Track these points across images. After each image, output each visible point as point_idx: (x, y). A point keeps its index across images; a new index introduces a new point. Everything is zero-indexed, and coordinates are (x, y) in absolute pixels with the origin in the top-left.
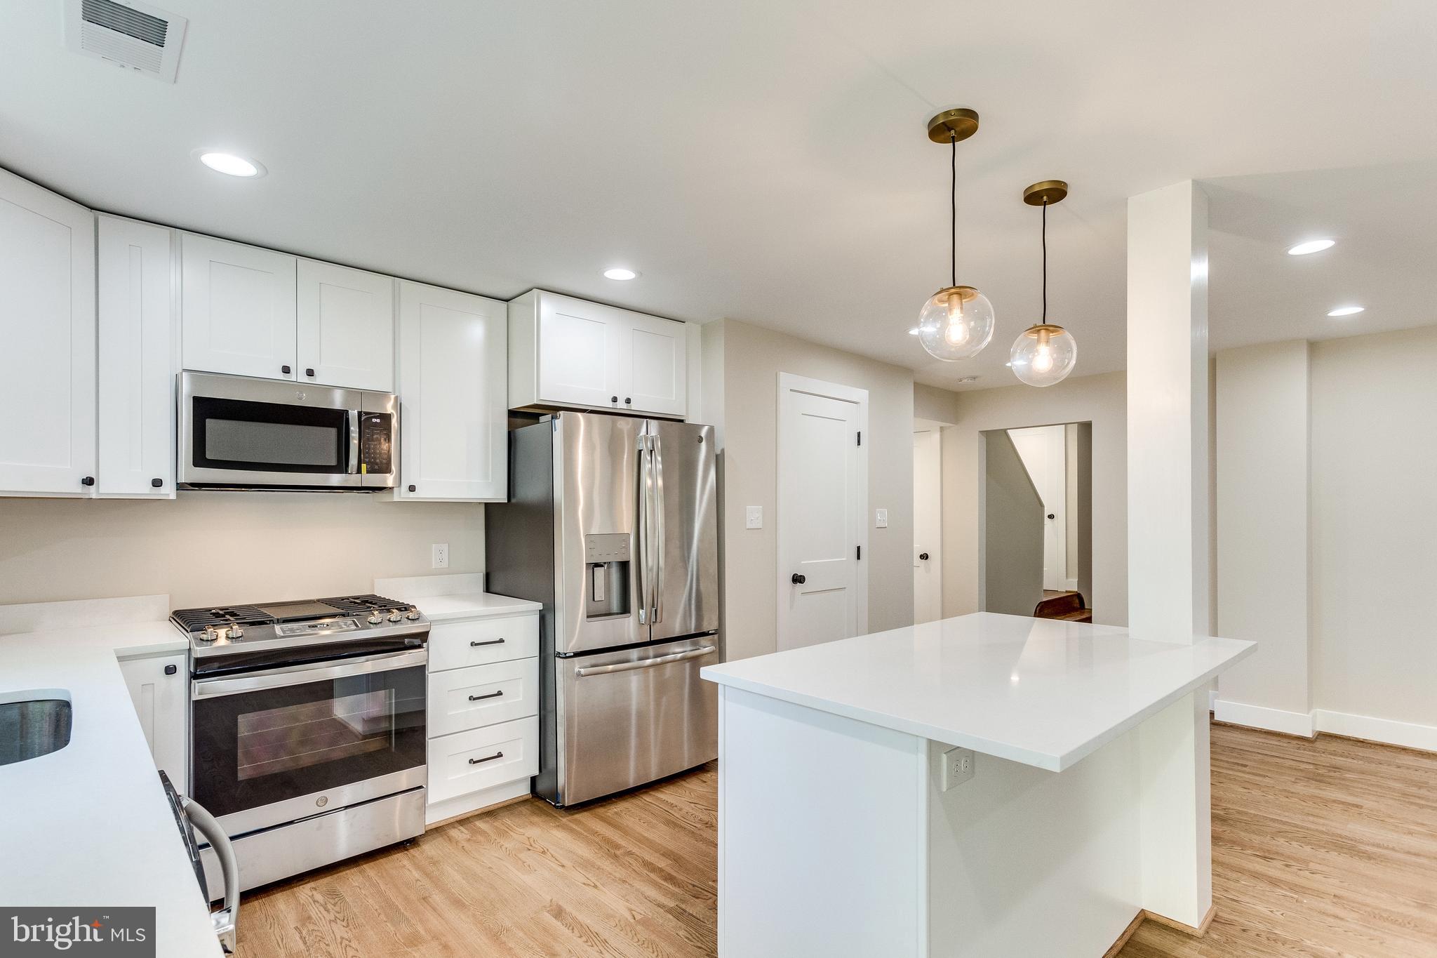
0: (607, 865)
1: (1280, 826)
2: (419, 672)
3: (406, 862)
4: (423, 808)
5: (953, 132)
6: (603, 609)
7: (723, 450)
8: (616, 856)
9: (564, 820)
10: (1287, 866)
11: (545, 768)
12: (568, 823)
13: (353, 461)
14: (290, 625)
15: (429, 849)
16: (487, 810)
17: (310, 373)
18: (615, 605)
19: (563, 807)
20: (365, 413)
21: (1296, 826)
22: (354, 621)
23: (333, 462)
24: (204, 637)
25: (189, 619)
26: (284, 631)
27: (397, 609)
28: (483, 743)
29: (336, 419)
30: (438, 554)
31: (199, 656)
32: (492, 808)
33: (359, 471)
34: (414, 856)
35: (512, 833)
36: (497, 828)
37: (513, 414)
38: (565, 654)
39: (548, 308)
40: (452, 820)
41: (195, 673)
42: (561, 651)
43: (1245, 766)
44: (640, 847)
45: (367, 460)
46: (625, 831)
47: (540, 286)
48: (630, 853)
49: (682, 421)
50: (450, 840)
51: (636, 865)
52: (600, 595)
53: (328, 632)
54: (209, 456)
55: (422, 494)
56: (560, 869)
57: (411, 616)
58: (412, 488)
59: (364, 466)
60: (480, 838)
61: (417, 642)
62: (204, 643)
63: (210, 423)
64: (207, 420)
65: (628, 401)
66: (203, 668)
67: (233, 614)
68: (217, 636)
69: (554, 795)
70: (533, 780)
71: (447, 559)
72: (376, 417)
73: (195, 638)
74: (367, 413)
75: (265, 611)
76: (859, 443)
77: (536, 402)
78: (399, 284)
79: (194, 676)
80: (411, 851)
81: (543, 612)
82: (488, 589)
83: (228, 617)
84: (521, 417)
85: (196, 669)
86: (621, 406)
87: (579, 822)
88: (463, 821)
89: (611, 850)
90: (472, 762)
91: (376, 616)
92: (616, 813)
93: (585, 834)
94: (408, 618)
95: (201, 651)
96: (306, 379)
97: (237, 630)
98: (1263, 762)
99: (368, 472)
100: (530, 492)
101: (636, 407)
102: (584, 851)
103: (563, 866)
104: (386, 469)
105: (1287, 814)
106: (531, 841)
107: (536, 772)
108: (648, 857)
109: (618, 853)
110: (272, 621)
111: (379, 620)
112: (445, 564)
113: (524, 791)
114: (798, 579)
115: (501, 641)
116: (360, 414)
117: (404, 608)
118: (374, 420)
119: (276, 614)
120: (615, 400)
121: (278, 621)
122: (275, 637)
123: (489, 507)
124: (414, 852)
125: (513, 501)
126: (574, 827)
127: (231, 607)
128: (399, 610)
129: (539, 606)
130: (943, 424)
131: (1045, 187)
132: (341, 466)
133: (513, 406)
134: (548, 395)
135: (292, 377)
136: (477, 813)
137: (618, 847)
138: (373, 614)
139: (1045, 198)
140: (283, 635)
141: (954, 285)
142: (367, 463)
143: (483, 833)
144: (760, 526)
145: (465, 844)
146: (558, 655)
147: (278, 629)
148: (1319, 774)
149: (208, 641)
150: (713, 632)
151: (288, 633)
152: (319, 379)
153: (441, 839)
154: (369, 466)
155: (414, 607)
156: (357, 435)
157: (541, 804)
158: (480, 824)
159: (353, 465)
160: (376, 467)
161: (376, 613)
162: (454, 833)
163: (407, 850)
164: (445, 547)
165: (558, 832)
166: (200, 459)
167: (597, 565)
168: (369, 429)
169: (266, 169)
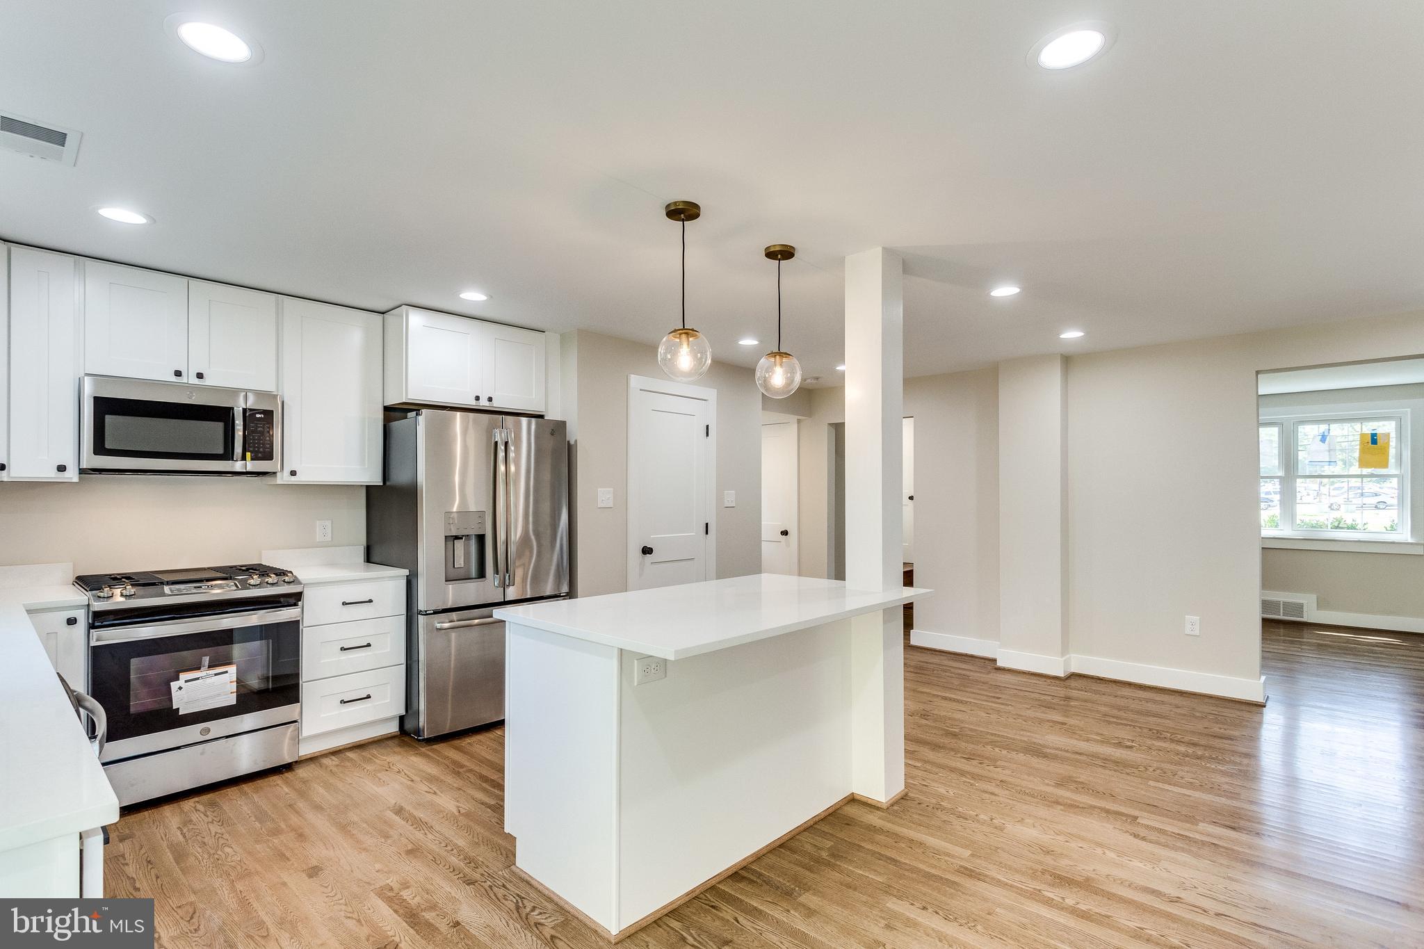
0: (449, 779)
1: (993, 737)
2: (294, 626)
3: (279, 782)
4: (297, 740)
5: (682, 215)
6: (462, 573)
7: (576, 441)
8: (459, 773)
9: (423, 750)
10: (980, 763)
11: (411, 709)
12: (426, 751)
13: (238, 449)
14: (177, 586)
15: (301, 772)
16: (358, 744)
17: (200, 376)
18: (474, 571)
19: (423, 740)
20: (249, 409)
21: (1003, 736)
22: (235, 583)
23: (221, 451)
24: (102, 594)
25: (88, 582)
26: (171, 591)
27: (274, 574)
28: (354, 686)
29: (222, 415)
30: (322, 529)
31: (96, 610)
32: (362, 743)
33: (244, 458)
34: (287, 778)
35: (375, 760)
36: (363, 757)
37: (387, 409)
38: (426, 611)
39: (416, 320)
40: (326, 752)
41: (93, 623)
42: (422, 609)
43: (999, 698)
44: (480, 766)
45: (251, 449)
46: (471, 756)
47: (407, 303)
48: (471, 771)
49: (541, 417)
50: (321, 766)
51: (473, 778)
52: (460, 562)
54: (108, 446)
55: (301, 478)
56: (409, 783)
57: (287, 579)
58: (293, 473)
59: (248, 455)
60: (348, 764)
61: (292, 601)
62: (101, 599)
63: (109, 419)
64: (107, 416)
65: (490, 399)
66: (99, 619)
67: (128, 578)
68: (113, 594)
69: (418, 731)
70: (402, 719)
71: (330, 535)
72: (260, 413)
73: (94, 596)
74: (251, 410)
75: (159, 576)
76: (707, 435)
77: (404, 401)
78: (283, 300)
79: (92, 626)
80: (286, 774)
81: (409, 578)
82: (369, 559)
83: (124, 580)
84: (394, 413)
85: (94, 621)
86: (484, 403)
87: (434, 751)
88: (336, 752)
89: (456, 769)
90: (343, 702)
91: (256, 580)
92: (469, 743)
93: (438, 758)
94: (284, 581)
95: (98, 606)
96: (197, 381)
97: (130, 590)
98: (1015, 695)
99: (252, 459)
100: (400, 477)
101: (498, 404)
102: (432, 769)
103: (413, 781)
104: (269, 456)
105: (1006, 730)
106: (391, 765)
107: (403, 713)
108: (484, 773)
109: (461, 770)
110: (162, 583)
111: (258, 582)
112: (329, 538)
113: (393, 728)
114: (647, 551)
115: (370, 601)
116: (245, 410)
117: (281, 573)
118: (258, 416)
119: (166, 578)
120: (477, 398)
121: (168, 583)
122: (163, 595)
123: (369, 489)
124: (288, 775)
125: (388, 483)
126: (430, 753)
127: (128, 573)
128: (277, 575)
129: (406, 572)
130: (800, 417)
131: (778, 249)
132: (228, 455)
133: (389, 403)
134: (415, 394)
135: (184, 379)
136: (349, 746)
137: (462, 766)
138: (252, 578)
139: (779, 256)
140: (170, 593)
141: (684, 327)
142: (251, 452)
143: (351, 760)
144: (611, 505)
145: (334, 769)
146: (420, 613)
147: (167, 589)
148: (1054, 704)
149: (104, 597)
150: (564, 594)
151: (176, 592)
152: (208, 381)
153: (313, 765)
154: (253, 455)
155: (291, 572)
156: (242, 428)
157: (406, 739)
158: (350, 755)
159: (238, 453)
160: (260, 455)
161: (255, 577)
162: (326, 761)
163: (282, 774)
164: (328, 523)
165: (415, 758)
166: (100, 448)
167: (457, 538)
168: (253, 423)
169: (154, 219)
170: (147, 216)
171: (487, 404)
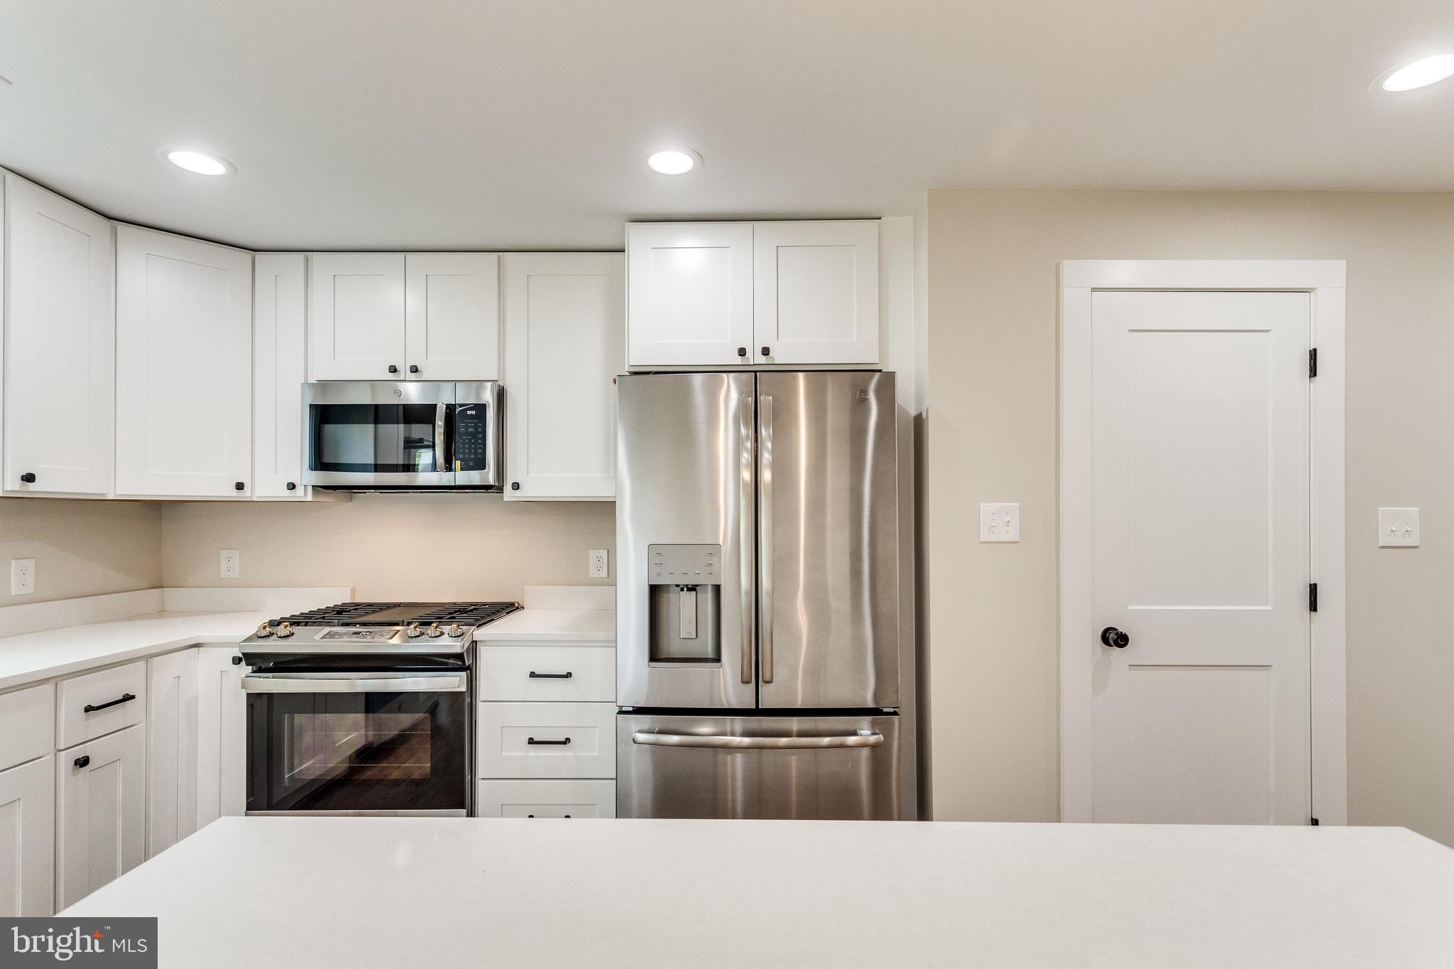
7: (927, 411)
13: (439, 457)
18: (710, 648)
20: (458, 404)
30: (597, 562)
38: (621, 707)
45: (461, 456)
52: (688, 630)
53: (394, 642)
54: (324, 459)
55: (527, 493)
58: (517, 487)
59: (459, 463)
63: (325, 429)
64: (323, 426)
65: (764, 351)
71: (605, 568)
72: (471, 409)
74: (461, 405)
76: (1314, 372)
77: (627, 371)
78: (505, 258)
86: (756, 359)
99: (460, 469)
101: (780, 359)
104: (480, 465)
111: (418, 634)
112: (604, 574)
114: (1115, 638)
115: (569, 675)
116: (452, 407)
118: (469, 412)
120: (742, 352)
134: (638, 358)
142: (462, 460)
144: (1013, 537)
150: (890, 710)
152: (423, 375)
154: (463, 463)
159: (440, 463)
160: (471, 464)
164: (604, 553)
168: (463, 422)
169: (234, 167)
170: (229, 164)
171: (761, 359)
